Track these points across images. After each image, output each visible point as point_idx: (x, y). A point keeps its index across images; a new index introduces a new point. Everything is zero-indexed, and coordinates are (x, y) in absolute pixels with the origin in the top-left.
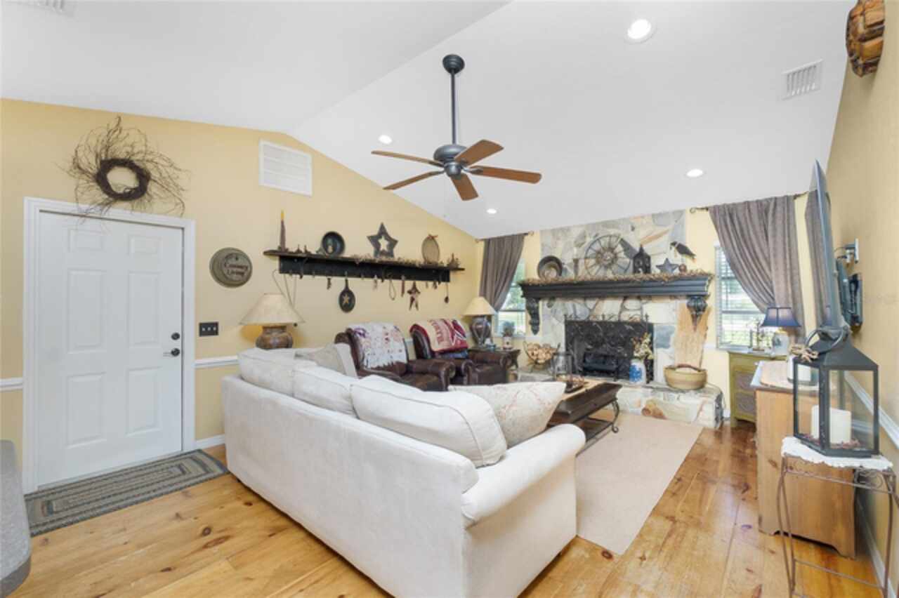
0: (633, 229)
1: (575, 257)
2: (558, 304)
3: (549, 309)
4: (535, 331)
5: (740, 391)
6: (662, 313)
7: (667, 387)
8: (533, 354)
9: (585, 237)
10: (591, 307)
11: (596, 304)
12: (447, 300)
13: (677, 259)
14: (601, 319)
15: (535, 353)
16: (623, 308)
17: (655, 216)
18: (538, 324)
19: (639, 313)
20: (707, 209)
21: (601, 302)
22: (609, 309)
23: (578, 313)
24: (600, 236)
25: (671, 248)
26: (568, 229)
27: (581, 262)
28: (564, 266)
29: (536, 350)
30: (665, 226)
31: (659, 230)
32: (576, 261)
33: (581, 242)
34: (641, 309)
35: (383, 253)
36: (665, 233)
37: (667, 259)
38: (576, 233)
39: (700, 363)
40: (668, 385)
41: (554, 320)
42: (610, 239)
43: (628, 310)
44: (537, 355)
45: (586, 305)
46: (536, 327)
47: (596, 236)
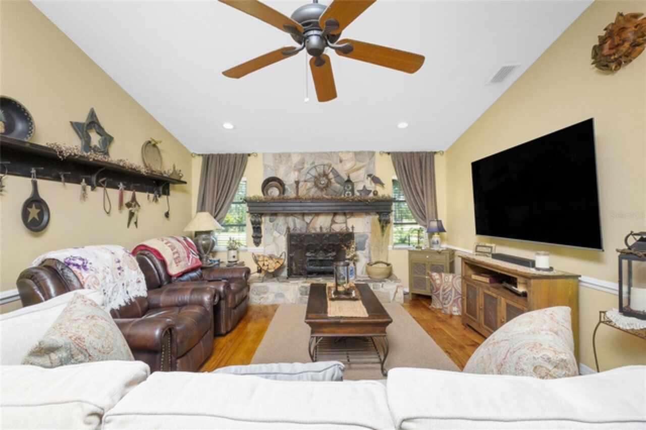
0: (341, 161)
1: (297, 180)
2: (280, 220)
3: (272, 224)
4: (257, 243)
5: (415, 275)
6: (361, 225)
7: (369, 279)
8: (264, 265)
9: (304, 163)
10: (309, 221)
11: (312, 219)
12: (167, 215)
13: (370, 186)
14: (318, 230)
15: (266, 263)
16: (333, 222)
17: (357, 154)
18: (261, 237)
19: (344, 225)
20: (389, 153)
21: (316, 218)
22: (322, 223)
23: (298, 226)
24: (316, 164)
25: (367, 178)
26: (289, 155)
27: (301, 184)
28: (286, 187)
29: (267, 261)
30: (363, 162)
31: (359, 165)
32: (297, 183)
33: (301, 167)
34: (346, 223)
35: (95, 149)
36: (363, 166)
37: (364, 187)
38: (295, 159)
39: (387, 259)
40: (369, 277)
41: (276, 234)
42: (324, 168)
43: (337, 223)
44: (268, 265)
45: (304, 220)
46: (258, 240)
47: (313, 163)
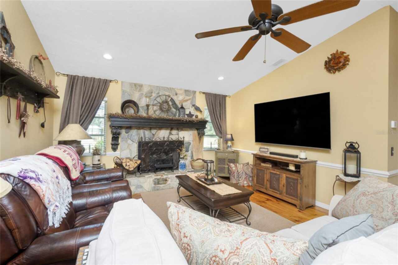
0: (176, 94)
1: (148, 104)
2: (134, 132)
3: (127, 134)
4: (114, 149)
6: (187, 136)
7: (193, 170)
9: (152, 93)
10: (154, 133)
11: (157, 131)
12: (43, 125)
13: (194, 112)
15: (128, 164)
16: (170, 134)
17: (186, 91)
18: (118, 144)
19: (177, 136)
20: (204, 93)
21: (159, 131)
22: (163, 135)
23: (147, 136)
24: (160, 94)
25: (192, 107)
26: (141, 86)
27: (150, 107)
28: (140, 108)
30: (189, 96)
31: (188, 98)
32: (148, 106)
33: (150, 95)
34: (178, 134)
36: (189, 99)
37: (190, 112)
38: (145, 90)
39: (202, 157)
40: (193, 168)
41: (129, 142)
42: (166, 97)
43: (173, 135)
44: (129, 166)
45: (151, 132)
46: (115, 147)
47: (158, 93)
